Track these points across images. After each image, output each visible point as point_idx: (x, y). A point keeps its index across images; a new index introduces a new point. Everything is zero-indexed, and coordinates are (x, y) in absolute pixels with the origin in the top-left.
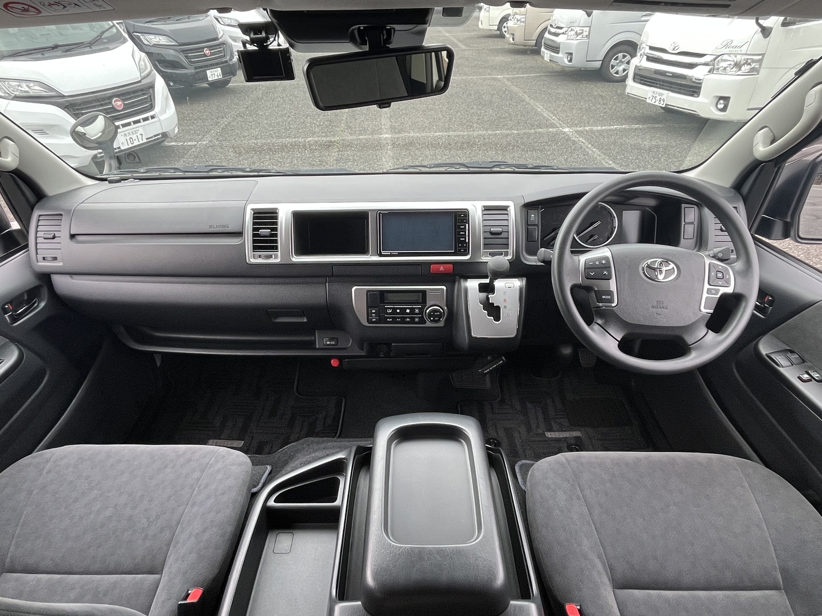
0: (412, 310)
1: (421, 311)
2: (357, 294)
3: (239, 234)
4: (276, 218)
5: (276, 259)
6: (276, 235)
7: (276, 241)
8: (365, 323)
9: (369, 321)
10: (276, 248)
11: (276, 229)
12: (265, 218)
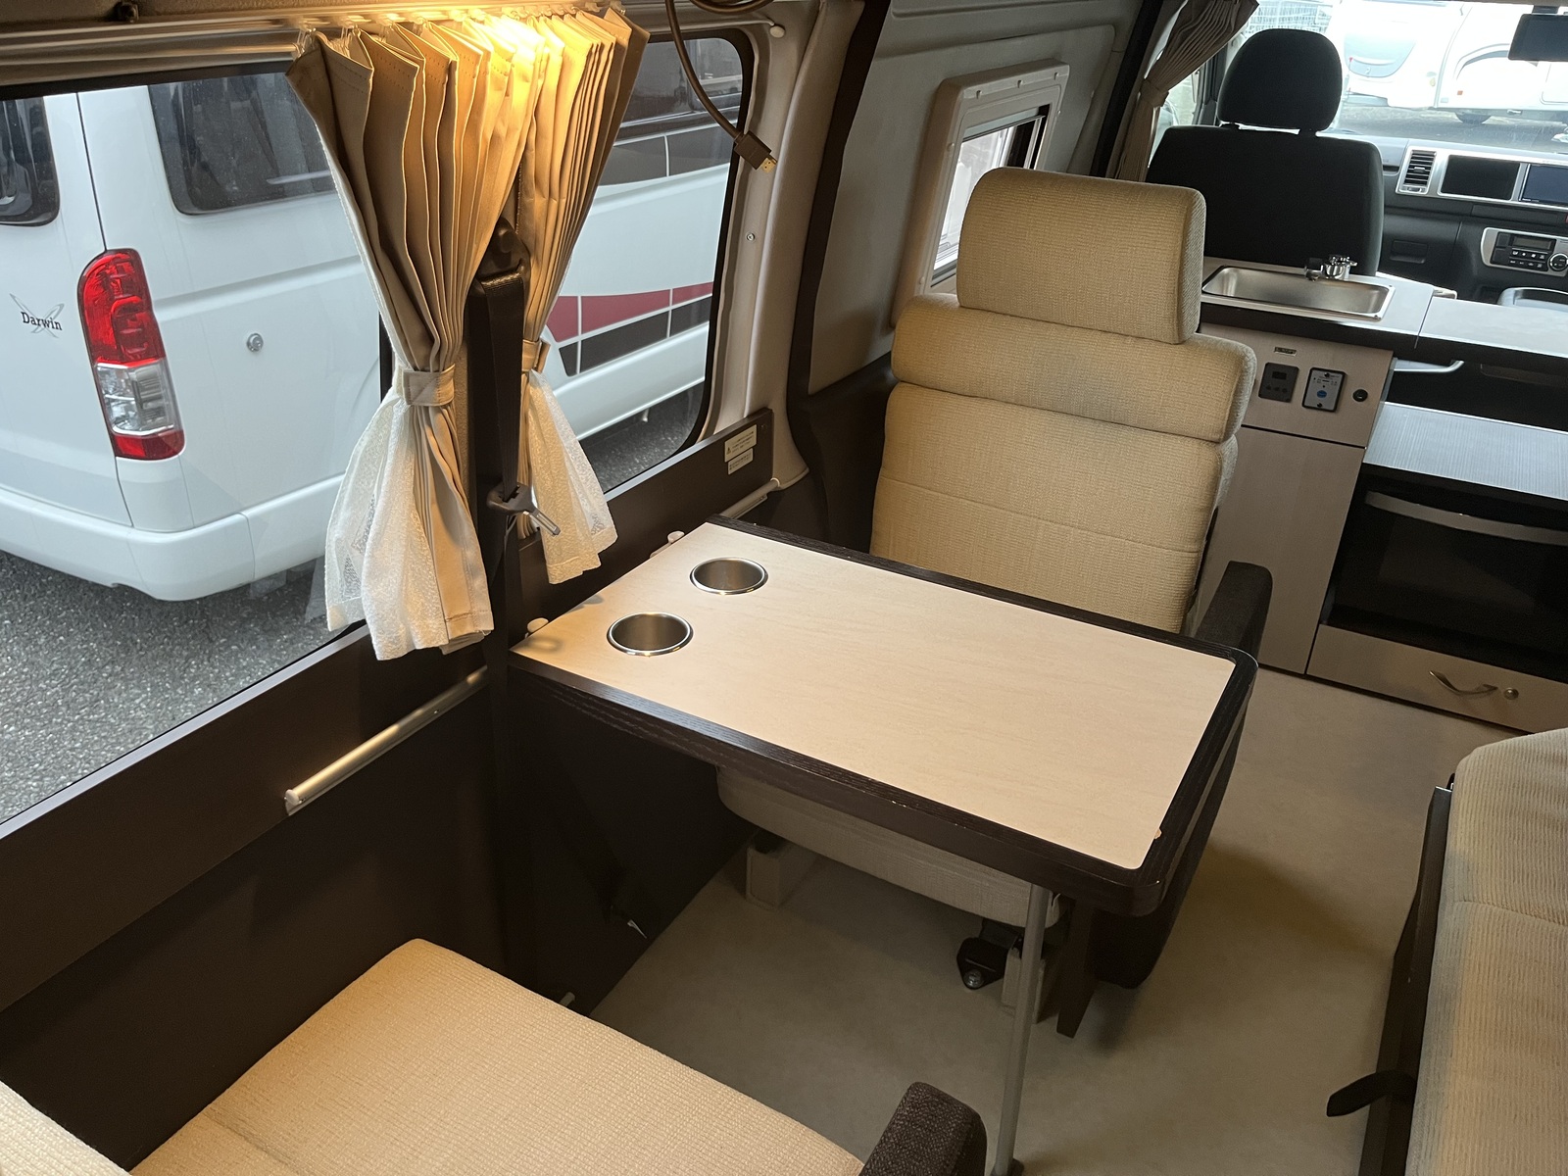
0: (1538, 255)
1: (1547, 257)
2: (1488, 237)
3: (1396, 169)
4: (1432, 159)
5: (1424, 191)
6: (1428, 173)
7: (1427, 178)
8: (1486, 261)
9: (1492, 262)
10: (1425, 184)
11: (1430, 168)
12: (1423, 160)
